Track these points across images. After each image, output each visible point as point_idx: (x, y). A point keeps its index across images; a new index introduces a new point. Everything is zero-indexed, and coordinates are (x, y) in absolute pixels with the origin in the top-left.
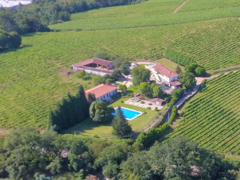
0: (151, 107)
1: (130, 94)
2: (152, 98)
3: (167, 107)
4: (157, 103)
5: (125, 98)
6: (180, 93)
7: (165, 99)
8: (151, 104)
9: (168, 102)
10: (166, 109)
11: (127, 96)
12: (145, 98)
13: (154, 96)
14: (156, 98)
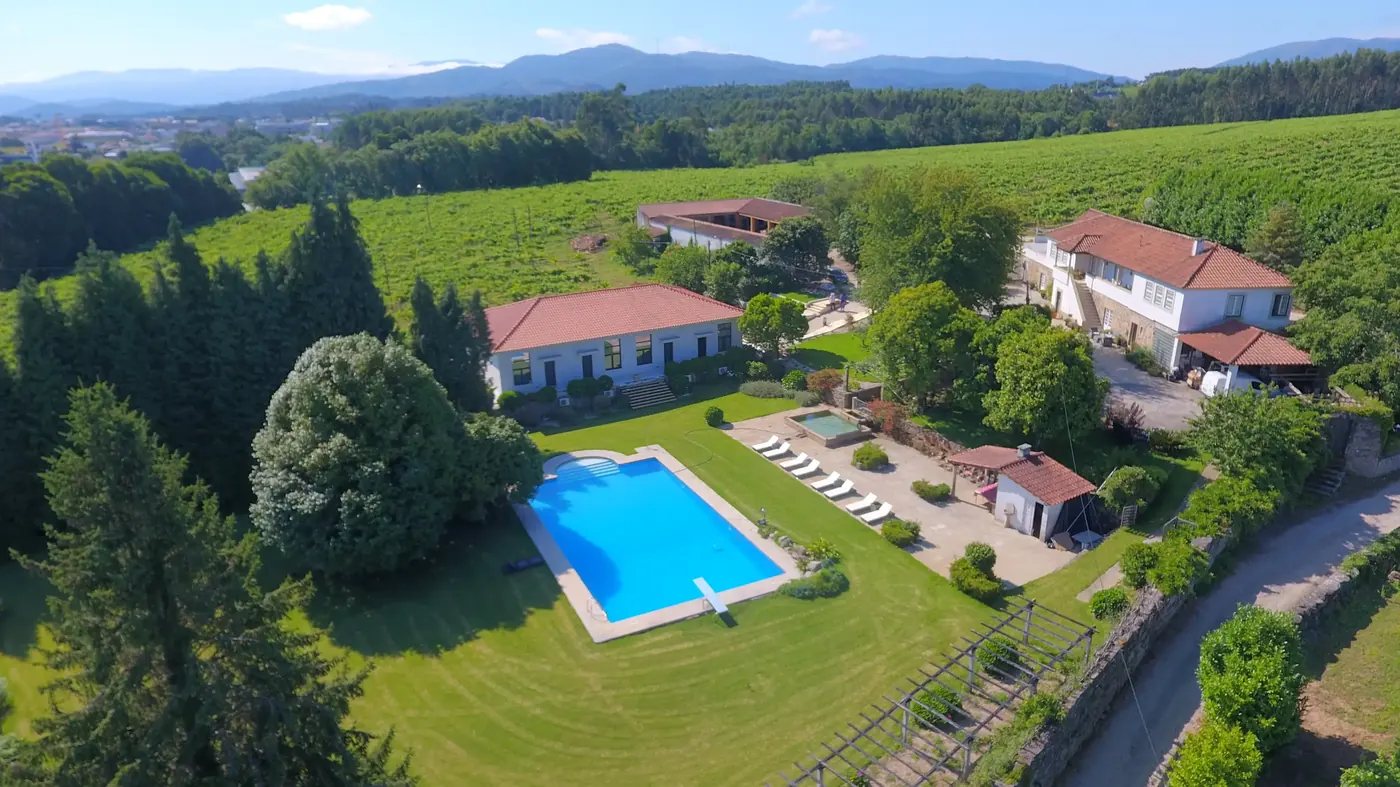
0: (933, 523)
1: (814, 377)
2: (972, 443)
3: (1113, 579)
4: (1014, 499)
5: (768, 395)
6: (1310, 445)
7: (1115, 478)
8: (941, 497)
9: (1143, 523)
10: (1108, 606)
11: (784, 386)
12: (915, 424)
13: (993, 419)
14: (1011, 439)
